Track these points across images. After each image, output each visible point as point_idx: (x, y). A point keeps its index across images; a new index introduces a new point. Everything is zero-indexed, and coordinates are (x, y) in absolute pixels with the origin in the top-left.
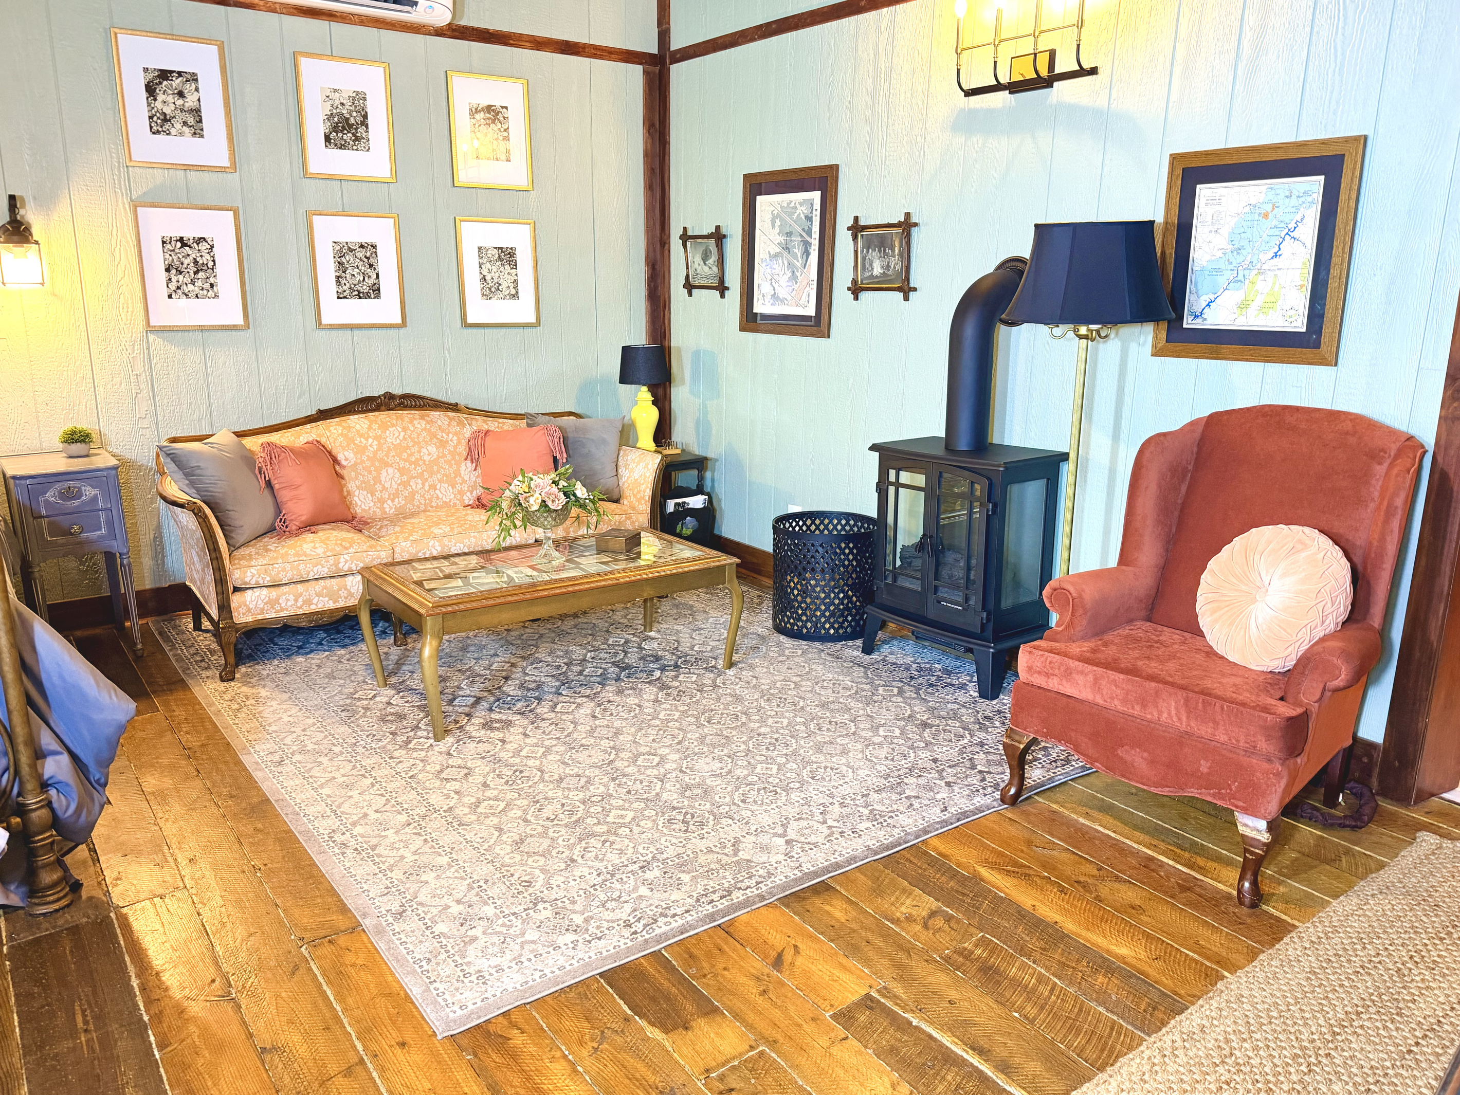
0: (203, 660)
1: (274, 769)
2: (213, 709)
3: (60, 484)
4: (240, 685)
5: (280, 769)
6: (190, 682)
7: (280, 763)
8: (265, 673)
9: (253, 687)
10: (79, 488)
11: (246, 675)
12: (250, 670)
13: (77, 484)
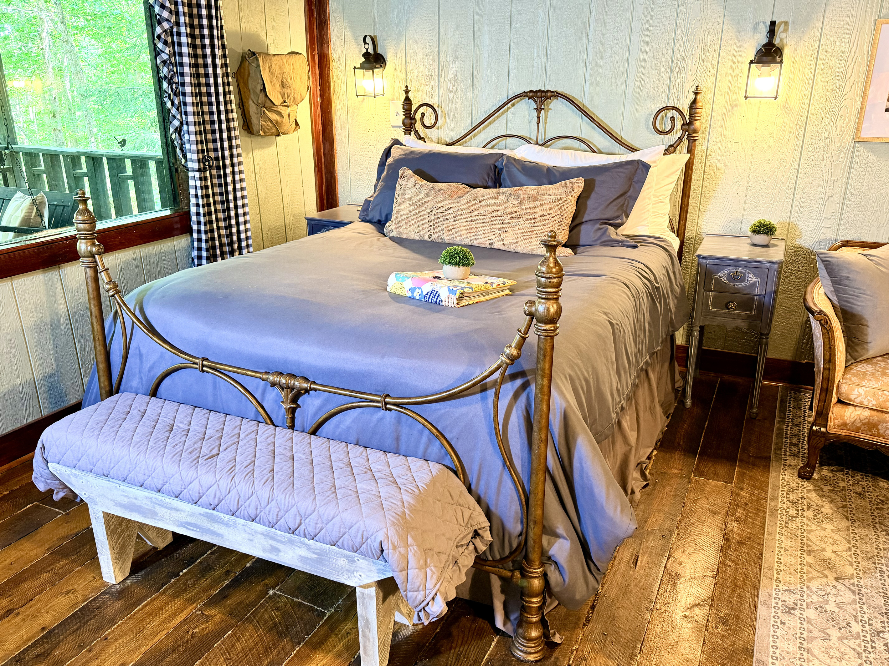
0: (797, 445)
1: (780, 614)
2: (773, 504)
3: (730, 268)
4: (811, 487)
5: (786, 618)
6: (773, 464)
7: (790, 610)
8: (842, 484)
9: (822, 496)
10: (744, 274)
11: (823, 479)
12: (830, 474)
13: (742, 270)
